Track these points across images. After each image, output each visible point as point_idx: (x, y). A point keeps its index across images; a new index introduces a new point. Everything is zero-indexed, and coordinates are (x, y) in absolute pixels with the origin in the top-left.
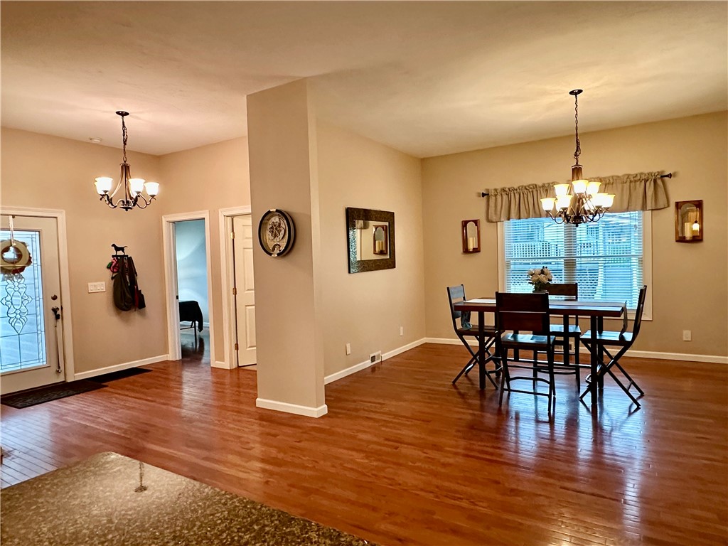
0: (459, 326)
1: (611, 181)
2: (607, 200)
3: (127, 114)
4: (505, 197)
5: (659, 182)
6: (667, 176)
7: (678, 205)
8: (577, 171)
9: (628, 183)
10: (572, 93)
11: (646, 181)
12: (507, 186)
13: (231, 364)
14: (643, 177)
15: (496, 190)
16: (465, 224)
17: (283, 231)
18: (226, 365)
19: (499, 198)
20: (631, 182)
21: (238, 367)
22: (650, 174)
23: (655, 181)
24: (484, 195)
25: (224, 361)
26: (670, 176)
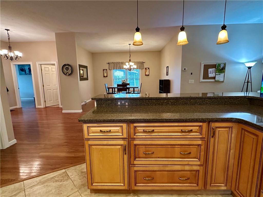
0: (108, 92)
1: (136, 63)
2: (135, 67)
3: (9, 30)
4: (113, 64)
5: (142, 64)
7: (146, 68)
8: (130, 60)
10: (129, 44)
12: (113, 62)
13: (44, 106)
15: (111, 62)
16: (104, 70)
17: (69, 69)
18: (42, 106)
19: (112, 64)
21: (46, 107)
22: (141, 62)
24: (108, 63)
25: (41, 105)
26: (144, 63)
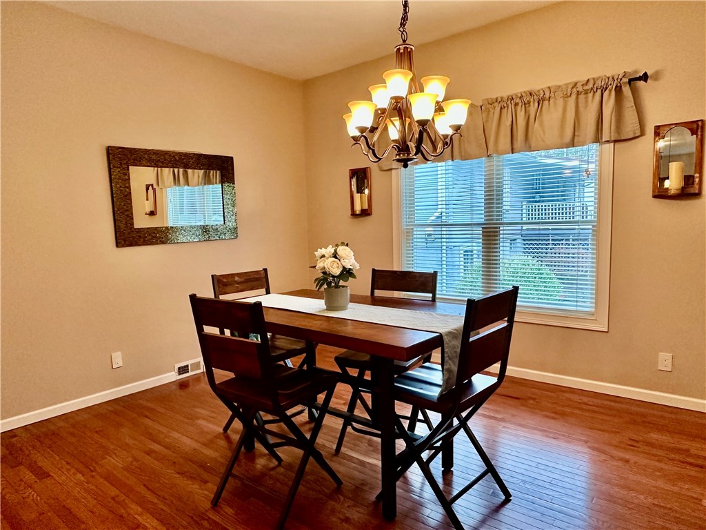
1: (547, 96)
5: (626, 90)
6: (639, 79)
7: (660, 132)
9: (574, 96)
11: (604, 89)
14: (599, 83)
16: (352, 174)
20: (578, 93)
22: (611, 78)
23: (619, 90)
26: (645, 77)
